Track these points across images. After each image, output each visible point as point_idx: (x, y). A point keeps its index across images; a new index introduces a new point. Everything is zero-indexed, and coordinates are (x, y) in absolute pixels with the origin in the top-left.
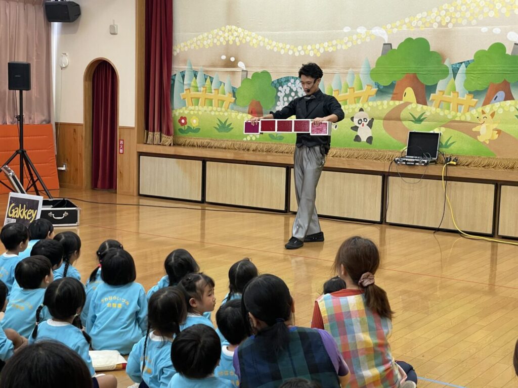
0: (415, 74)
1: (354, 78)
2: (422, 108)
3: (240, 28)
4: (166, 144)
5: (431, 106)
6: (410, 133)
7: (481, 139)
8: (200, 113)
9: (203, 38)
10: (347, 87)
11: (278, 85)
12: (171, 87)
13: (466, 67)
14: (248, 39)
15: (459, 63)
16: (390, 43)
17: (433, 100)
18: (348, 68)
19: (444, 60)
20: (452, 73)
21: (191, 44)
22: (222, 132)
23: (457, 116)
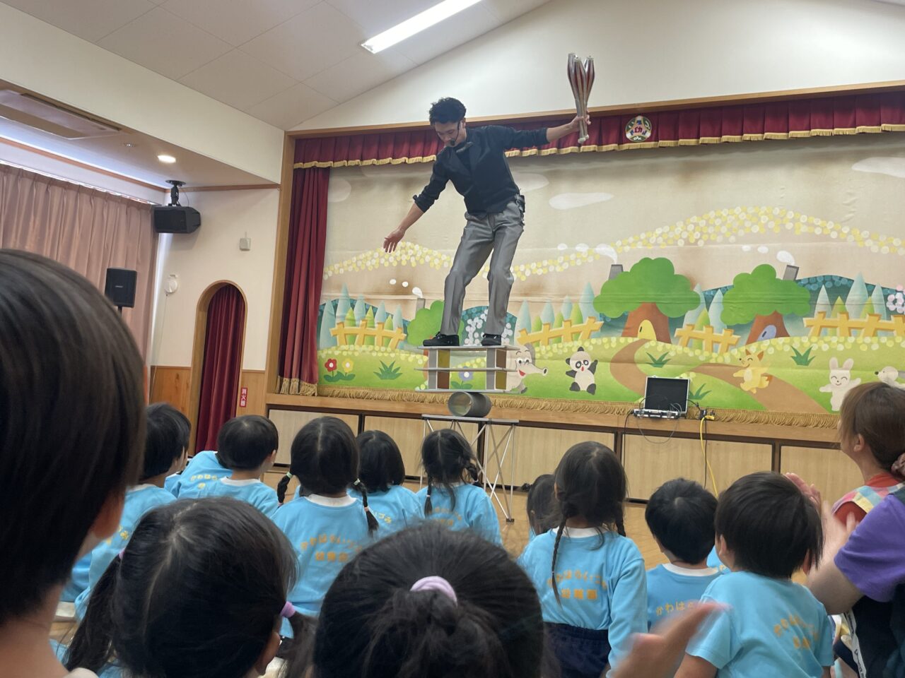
0: (655, 303)
1: (571, 308)
2: (664, 346)
3: (417, 245)
4: (307, 394)
5: (677, 344)
6: (649, 379)
7: (745, 387)
8: (356, 354)
9: (366, 258)
10: (562, 319)
11: (467, 317)
12: (318, 319)
13: (723, 294)
14: (428, 258)
15: (713, 290)
16: (619, 264)
17: (679, 337)
18: (564, 296)
19: (693, 286)
20: (704, 301)
21: (348, 265)
22: (386, 379)
23: (711, 358)
